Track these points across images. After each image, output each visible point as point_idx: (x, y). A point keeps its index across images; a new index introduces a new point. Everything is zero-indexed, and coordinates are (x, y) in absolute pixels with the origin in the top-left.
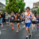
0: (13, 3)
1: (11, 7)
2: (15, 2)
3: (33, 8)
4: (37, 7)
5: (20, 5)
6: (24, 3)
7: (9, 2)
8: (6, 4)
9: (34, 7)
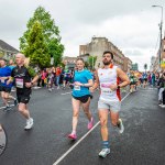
2: (42, 44)
4: (88, 55)
5: (51, 49)
6: (61, 45)
7: (27, 44)
9: (82, 53)
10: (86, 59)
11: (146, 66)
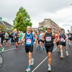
2: (22, 22)
4: (43, 27)
9: (40, 26)
11: (68, 31)
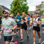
0: (18, 7)
1: (16, 11)
2: (19, 6)
3: (36, 11)
4: (40, 10)
5: (23, 8)
6: (28, 6)
7: (13, 7)
8: (11, 8)
9: (37, 9)
10: (39, 12)
